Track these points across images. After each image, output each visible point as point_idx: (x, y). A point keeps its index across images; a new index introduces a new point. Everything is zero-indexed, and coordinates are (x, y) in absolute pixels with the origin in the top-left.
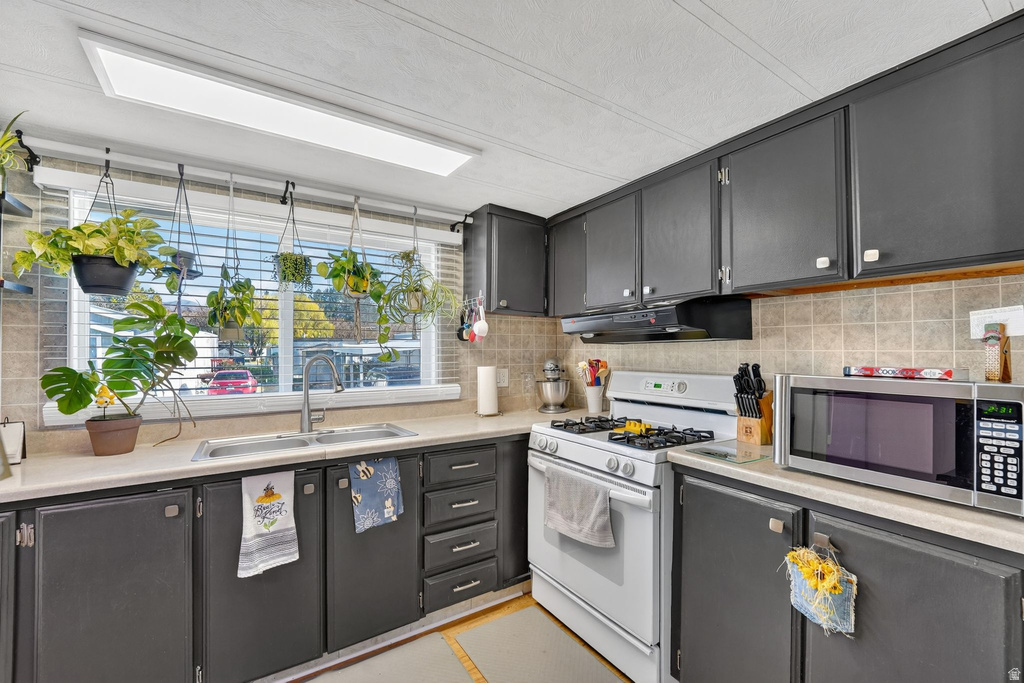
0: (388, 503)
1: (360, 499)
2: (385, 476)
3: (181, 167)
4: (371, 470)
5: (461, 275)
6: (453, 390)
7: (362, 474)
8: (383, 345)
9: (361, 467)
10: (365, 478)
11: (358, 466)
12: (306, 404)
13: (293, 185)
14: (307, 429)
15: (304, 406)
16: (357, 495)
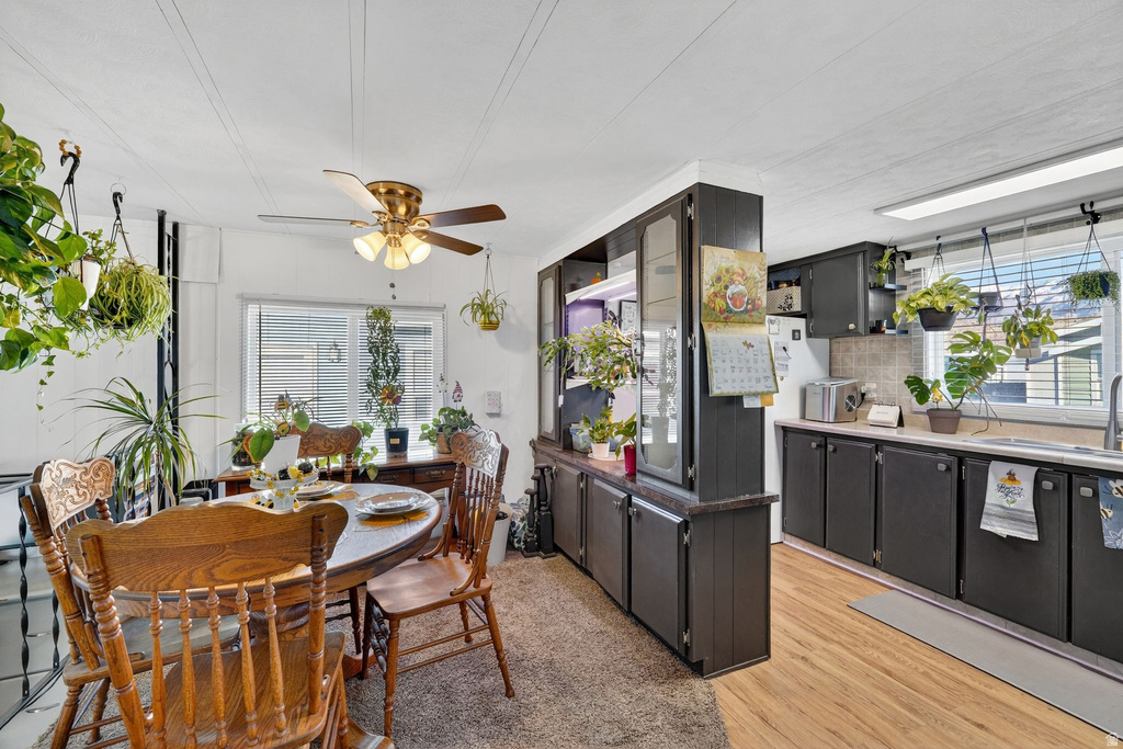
1: (1110, 514)
9: (1116, 484)
11: (1111, 482)
12: (1113, 422)
13: (1092, 204)
14: (1112, 446)
15: (1110, 423)
16: (1106, 510)
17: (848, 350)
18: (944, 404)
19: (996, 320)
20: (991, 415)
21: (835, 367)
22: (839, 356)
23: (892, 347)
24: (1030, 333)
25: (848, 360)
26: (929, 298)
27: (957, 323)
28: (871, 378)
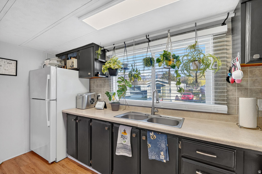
0: (162, 153)
1: (150, 146)
2: (161, 142)
3: (124, 42)
4: (155, 136)
5: (230, 48)
6: (224, 108)
7: (151, 137)
8: (178, 86)
9: (152, 134)
10: (152, 139)
11: (150, 133)
12: (153, 106)
13: (148, 36)
14: (153, 114)
15: (152, 106)
16: (149, 144)
17: (94, 83)
18: (115, 101)
19: (127, 73)
20: (127, 104)
21: (91, 88)
22: (92, 84)
23: (105, 82)
24: (135, 77)
25: (94, 86)
26: (110, 64)
27: (119, 74)
28: (100, 92)
